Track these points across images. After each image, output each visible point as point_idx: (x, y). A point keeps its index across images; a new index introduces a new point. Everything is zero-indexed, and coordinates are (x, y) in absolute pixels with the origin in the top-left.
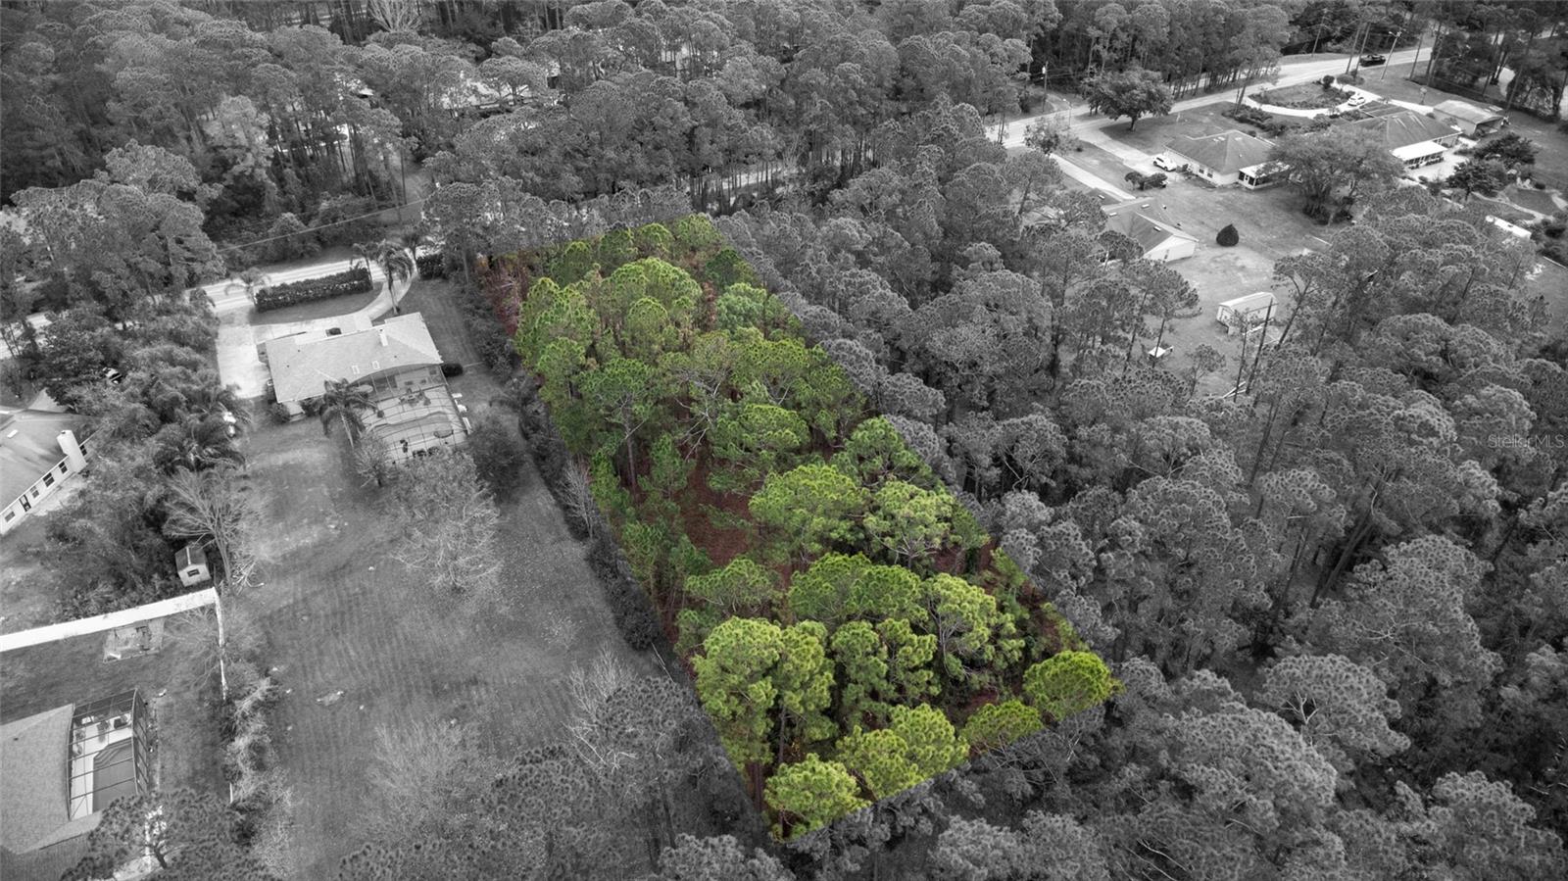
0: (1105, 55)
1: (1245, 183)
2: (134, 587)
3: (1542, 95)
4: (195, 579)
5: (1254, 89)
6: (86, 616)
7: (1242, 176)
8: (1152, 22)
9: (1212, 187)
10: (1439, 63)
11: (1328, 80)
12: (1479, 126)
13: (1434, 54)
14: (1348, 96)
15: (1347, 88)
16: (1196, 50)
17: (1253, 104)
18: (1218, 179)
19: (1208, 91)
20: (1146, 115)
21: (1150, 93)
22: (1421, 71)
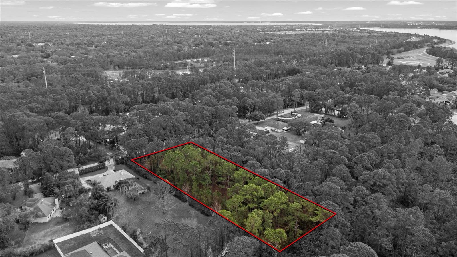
0: (250, 109)
1: (284, 131)
2: (93, 223)
3: (331, 111)
4: (104, 221)
5: (279, 115)
6: (85, 229)
7: (283, 130)
8: (258, 102)
9: (278, 132)
10: (311, 108)
11: (292, 112)
12: (322, 118)
13: (310, 107)
14: (296, 115)
15: (296, 114)
16: (267, 108)
17: (279, 118)
18: (279, 131)
19: (270, 116)
20: (261, 121)
21: (261, 116)
22: (308, 110)
